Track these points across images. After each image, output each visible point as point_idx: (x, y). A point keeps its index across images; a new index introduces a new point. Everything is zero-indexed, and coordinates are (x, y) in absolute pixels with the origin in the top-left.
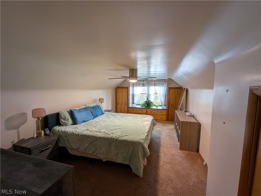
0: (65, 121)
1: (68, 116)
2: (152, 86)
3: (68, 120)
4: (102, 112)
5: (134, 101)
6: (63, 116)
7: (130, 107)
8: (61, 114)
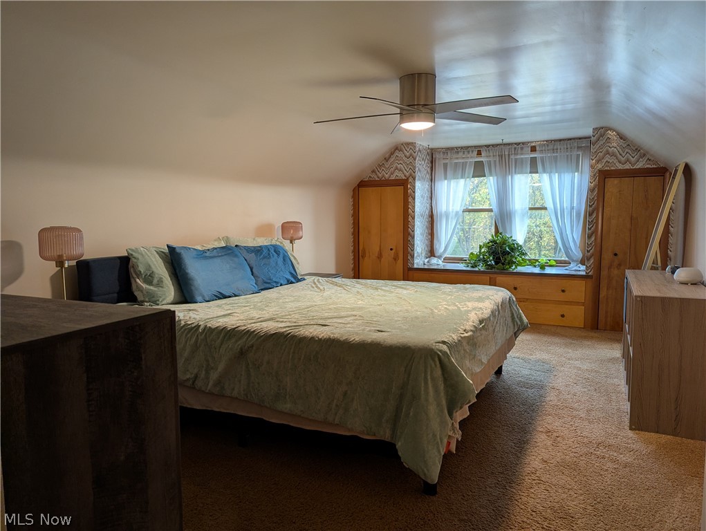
0: (152, 288)
1: (161, 270)
2: (521, 173)
3: (160, 284)
4: (291, 273)
5: (436, 245)
6: (142, 268)
7: (415, 266)
8: (138, 259)
